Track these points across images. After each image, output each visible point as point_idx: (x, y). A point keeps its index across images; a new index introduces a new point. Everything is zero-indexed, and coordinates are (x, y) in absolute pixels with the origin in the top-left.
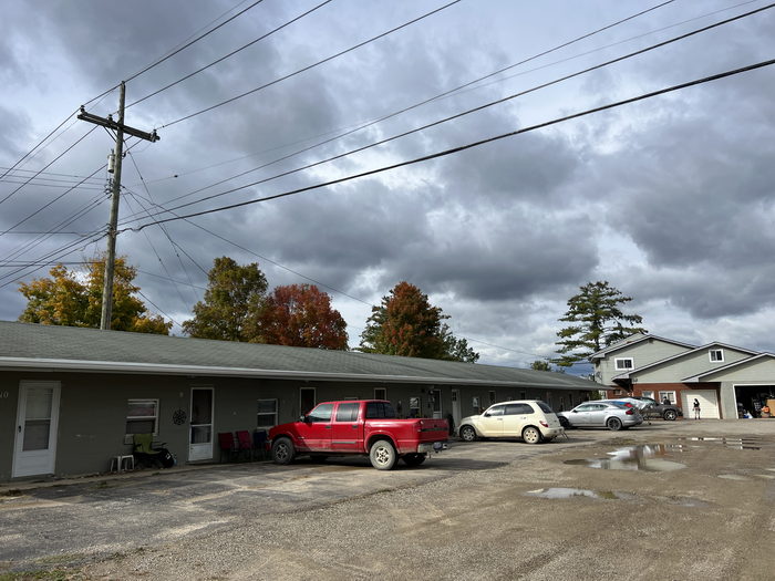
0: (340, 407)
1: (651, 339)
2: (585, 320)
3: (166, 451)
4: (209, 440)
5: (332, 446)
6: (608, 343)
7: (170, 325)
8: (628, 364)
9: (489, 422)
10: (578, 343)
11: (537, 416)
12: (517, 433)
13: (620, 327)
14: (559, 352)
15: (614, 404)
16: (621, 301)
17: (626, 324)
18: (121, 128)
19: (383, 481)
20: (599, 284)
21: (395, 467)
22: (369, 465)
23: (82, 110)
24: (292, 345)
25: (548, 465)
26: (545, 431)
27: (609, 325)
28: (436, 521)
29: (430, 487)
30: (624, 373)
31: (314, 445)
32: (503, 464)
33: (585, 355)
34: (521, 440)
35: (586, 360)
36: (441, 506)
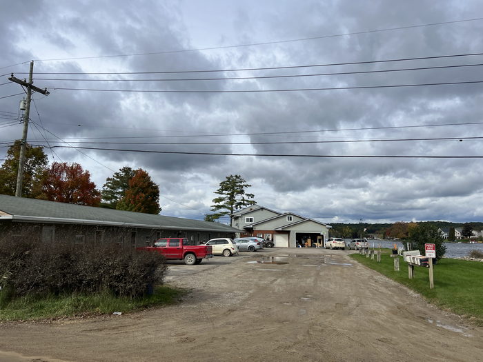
0: (171, 241)
1: (262, 209)
2: (228, 194)
6: (236, 206)
8: (251, 220)
10: (223, 206)
11: (230, 245)
12: (221, 252)
13: (243, 200)
14: (213, 210)
15: (252, 240)
16: (246, 186)
17: (246, 198)
18: (30, 87)
20: (236, 176)
23: (12, 76)
26: (233, 251)
27: (238, 198)
30: (249, 225)
33: (226, 213)
35: (226, 215)
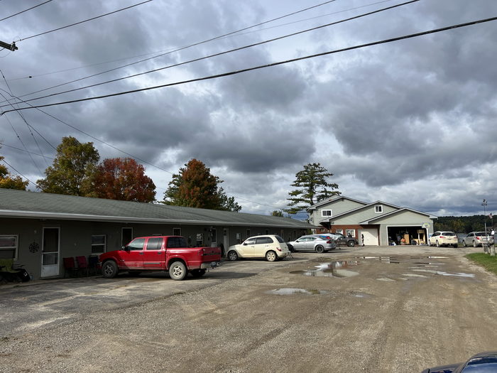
0: (149, 241)
1: (343, 199)
2: (306, 185)
3: (24, 271)
4: (56, 263)
5: (144, 266)
6: (318, 200)
7: (27, 183)
8: (329, 213)
9: (246, 249)
10: (301, 200)
11: (275, 245)
12: (263, 255)
13: (325, 191)
14: (289, 205)
15: (320, 237)
16: (327, 175)
17: (329, 189)
19: (177, 287)
20: (314, 165)
21: (185, 278)
22: (168, 277)
24: (116, 199)
25: (281, 274)
26: (279, 254)
28: (211, 312)
29: (207, 290)
30: (326, 219)
31: (131, 265)
32: (254, 274)
33: (305, 207)
34: (265, 259)
35: (305, 210)
36: (214, 302)
